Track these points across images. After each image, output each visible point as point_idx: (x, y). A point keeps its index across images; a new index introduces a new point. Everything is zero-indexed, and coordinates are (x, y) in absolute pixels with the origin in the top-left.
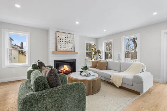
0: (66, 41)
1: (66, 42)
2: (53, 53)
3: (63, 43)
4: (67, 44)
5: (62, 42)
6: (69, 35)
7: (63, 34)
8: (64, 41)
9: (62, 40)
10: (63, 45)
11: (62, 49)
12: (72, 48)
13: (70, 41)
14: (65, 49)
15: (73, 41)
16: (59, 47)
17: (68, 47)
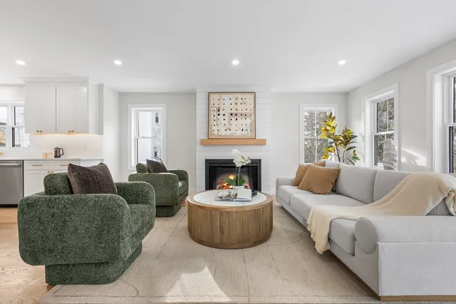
0: (232, 112)
1: (232, 114)
2: (203, 143)
3: (224, 117)
4: (234, 119)
5: (221, 117)
6: (240, 96)
7: (224, 96)
8: (227, 112)
9: (221, 113)
10: (224, 122)
11: (223, 133)
12: (249, 130)
13: (244, 111)
14: (228, 133)
15: (253, 111)
16: (214, 128)
17: (238, 128)
